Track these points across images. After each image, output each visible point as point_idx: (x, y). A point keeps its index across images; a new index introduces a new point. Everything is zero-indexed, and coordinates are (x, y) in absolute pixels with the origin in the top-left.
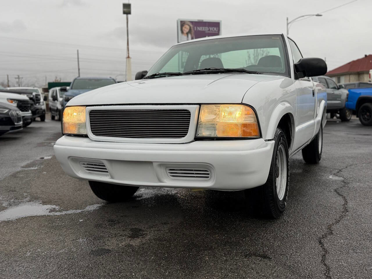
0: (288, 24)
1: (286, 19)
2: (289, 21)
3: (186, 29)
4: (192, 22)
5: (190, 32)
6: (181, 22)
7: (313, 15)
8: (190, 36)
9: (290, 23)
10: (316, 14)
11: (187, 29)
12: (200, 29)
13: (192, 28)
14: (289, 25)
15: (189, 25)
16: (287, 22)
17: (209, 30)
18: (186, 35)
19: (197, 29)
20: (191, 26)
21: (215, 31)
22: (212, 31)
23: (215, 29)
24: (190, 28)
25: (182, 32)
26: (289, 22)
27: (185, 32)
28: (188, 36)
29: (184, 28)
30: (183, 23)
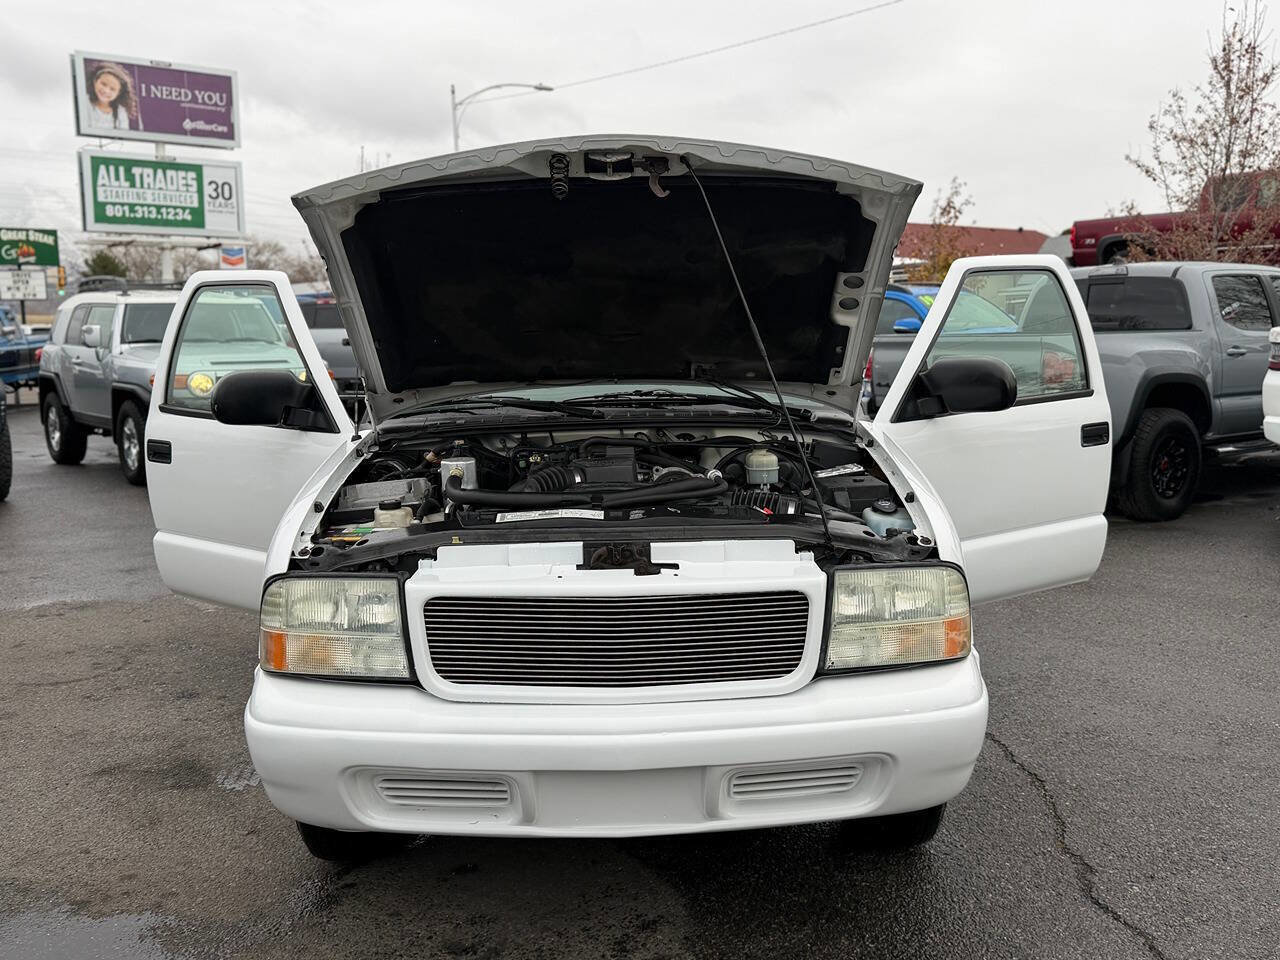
0: (455, 107)
1: (449, 89)
2: (459, 98)
3: (109, 89)
4: (129, 67)
5: (122, 99)
6: (88, 62)
7: (529, 86)
8: (122, 113)
9: (461, 104)
10: (537, 83)
11: (112, 89)
12: (161, 92)
13: (130, 88)
14: (460, 109)
15: (117, 76)
16: (453, 99)
17: (194, 100)
18: (110, 110)
19: (148, 90)
20: (128, 80)
21: (216, 105)
22: (204, 103)
23: (216, 97)
24: (124, 85)
25: (94, 98)
26: (457, 101)
27: (104, 99)
28: (115, 115)
29: (98, 85)
30: (94, 69)
